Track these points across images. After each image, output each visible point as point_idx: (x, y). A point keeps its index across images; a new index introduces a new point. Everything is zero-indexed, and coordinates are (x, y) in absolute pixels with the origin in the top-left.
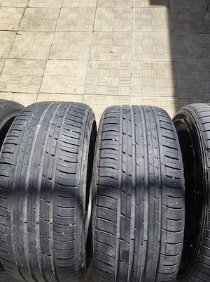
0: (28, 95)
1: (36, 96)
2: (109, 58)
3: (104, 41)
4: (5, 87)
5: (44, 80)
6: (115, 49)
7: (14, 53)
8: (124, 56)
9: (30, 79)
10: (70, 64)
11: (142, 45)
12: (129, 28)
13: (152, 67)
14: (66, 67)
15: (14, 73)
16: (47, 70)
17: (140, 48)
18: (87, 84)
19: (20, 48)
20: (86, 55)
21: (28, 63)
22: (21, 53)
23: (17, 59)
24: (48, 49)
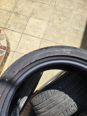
0: (18, 33)
1: (21, 34)
2: (58, 22)
3: (58, 13)
4: (9, 27)
5: (27, 27)
6: (62, 18)
7: (16, 10)
8: (65, 23)
9: (21, 25)
10: (40, 21)
11: (75, 19)
12: (72, 7)
13: (76, 32)
14: (38, 23)
15: (14, 20)
16: (29, 22)
17: (74, 20)
18: (45, 34)
19: (19, 8)
20: (48, 19)
21: (21, 16)
22: (19, 11)
23: (17, 14)
24: (32, 11)
